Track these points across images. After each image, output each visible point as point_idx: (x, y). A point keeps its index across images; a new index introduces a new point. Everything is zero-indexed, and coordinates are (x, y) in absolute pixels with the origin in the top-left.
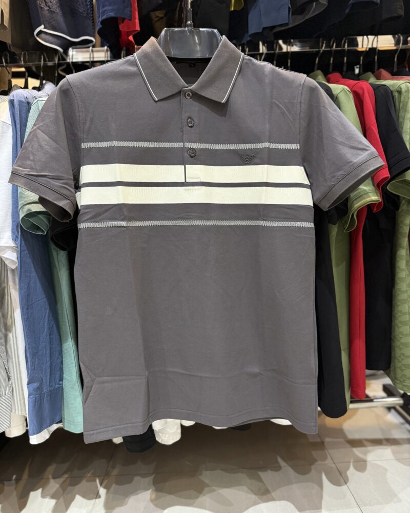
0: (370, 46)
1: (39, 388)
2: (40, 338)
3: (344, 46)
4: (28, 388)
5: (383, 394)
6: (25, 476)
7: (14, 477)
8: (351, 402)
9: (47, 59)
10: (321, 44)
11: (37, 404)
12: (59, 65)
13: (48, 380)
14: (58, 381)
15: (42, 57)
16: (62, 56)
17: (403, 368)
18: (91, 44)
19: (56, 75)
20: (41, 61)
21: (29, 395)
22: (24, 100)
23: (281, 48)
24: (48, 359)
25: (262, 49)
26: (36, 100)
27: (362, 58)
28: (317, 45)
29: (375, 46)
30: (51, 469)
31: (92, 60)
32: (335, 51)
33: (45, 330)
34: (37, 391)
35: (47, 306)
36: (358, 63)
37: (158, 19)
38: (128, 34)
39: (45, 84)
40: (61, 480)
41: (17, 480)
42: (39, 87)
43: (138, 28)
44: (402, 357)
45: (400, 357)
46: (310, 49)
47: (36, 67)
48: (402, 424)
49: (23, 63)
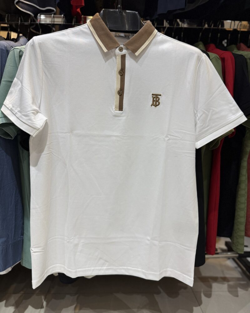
0: (235, 28)
1: (6, 242)
2: (8, 209)
3: (219, 27)
9: (23, 20)
10: (203, 24)
11: (3, 252)
12: (31, 25)
13: (13, 236)
14: (20, 235)
15: (20, 18)
16: (33, 19)
18: (53, 13)
19: (29, 31)
20: (18, 22)
22: (4, 49)
23: (178, 24)
24: (14, 222)
25: (166, 24)
26: (13, 48)
27: (230, 35)
28: (201, 24)
30: (13, 286)
31: (53, 23)
32: (213, 29)
33: (13, 203)
34: (4, 244)
38: (77, 7)
39: (21, 36)
40: (19, 295)
42: (17, 38)
43: (84, 4)
46: (197, 26)
47: (15, 25)
48: (236, 268)
49: (6, 21)
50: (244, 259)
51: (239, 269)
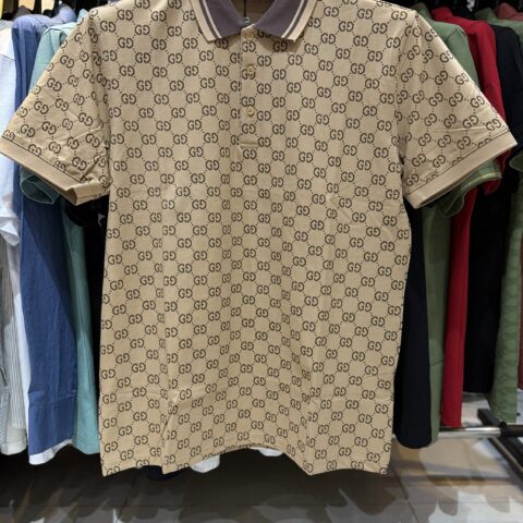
1: (45, 398)
2: (47, 336)
4: (30, 397)
5: (477, 421)
6: (26, 502)
7: (12, 502)
8: (441, 430)
11: (39, 417)
13: (57, 388)
14: (69, 390)
21: (31, 406)
22: (31, 30)
24: (58, 362)
26: (48, 29)
30: (57, 495)
34: (41, 402)
35: (58, 296)
39: (62, 6)
40: (69, 509)
41: (16, 506)
42: (53, 10)
44: (504, 378)
45: (502, 377)
48: (498, 459)
50: (512, 440)
51: (505, 462)
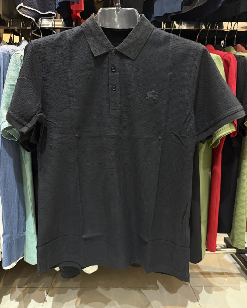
0: (232, 29)
1: (11, 238)
2: (11, 206)
3: (216, 28)
4: (3, 237)
8: (207, 250)
9: (25, 24)
10: (201, 25)
11: (8, 247)
12: (33, 29)
13: (16, 232)
14: (22, 231)
15: (21, 23)
16: (34, 23)
17: (239, 234)
18: (54, 17)
19: (30, 35)
20: (20, 26)
21: (4, 242)
22: (6, 53)
23: (175, 27)
24: (17, 219)
25: (164, 26)
26: (15, 53)
27: (226, 36)
28: (199, 26)
29: (235, 29)
30: (17, 281)
31: (53, 27)
32: (210, 30)
33: (16, 200)
34: (9, 240)
36: (224, 39)
37: (98, 2)
38: (77, 12)
40: (23, 289)
42: (19, 42)
43: (83, 9)
44: (239, 227)
45: (238, 227)
46: (194, 28)
47: (17, 29)
48: (234, 263)
49: (9, 26)
50: (242, 255)
51: (237, 265)
